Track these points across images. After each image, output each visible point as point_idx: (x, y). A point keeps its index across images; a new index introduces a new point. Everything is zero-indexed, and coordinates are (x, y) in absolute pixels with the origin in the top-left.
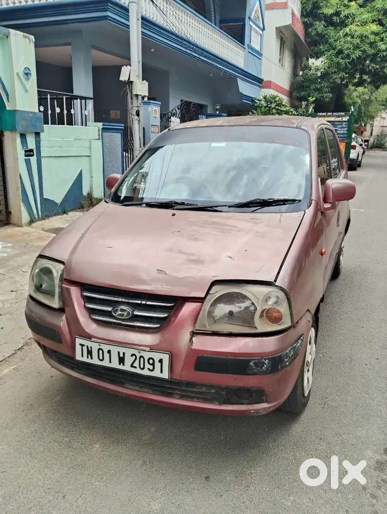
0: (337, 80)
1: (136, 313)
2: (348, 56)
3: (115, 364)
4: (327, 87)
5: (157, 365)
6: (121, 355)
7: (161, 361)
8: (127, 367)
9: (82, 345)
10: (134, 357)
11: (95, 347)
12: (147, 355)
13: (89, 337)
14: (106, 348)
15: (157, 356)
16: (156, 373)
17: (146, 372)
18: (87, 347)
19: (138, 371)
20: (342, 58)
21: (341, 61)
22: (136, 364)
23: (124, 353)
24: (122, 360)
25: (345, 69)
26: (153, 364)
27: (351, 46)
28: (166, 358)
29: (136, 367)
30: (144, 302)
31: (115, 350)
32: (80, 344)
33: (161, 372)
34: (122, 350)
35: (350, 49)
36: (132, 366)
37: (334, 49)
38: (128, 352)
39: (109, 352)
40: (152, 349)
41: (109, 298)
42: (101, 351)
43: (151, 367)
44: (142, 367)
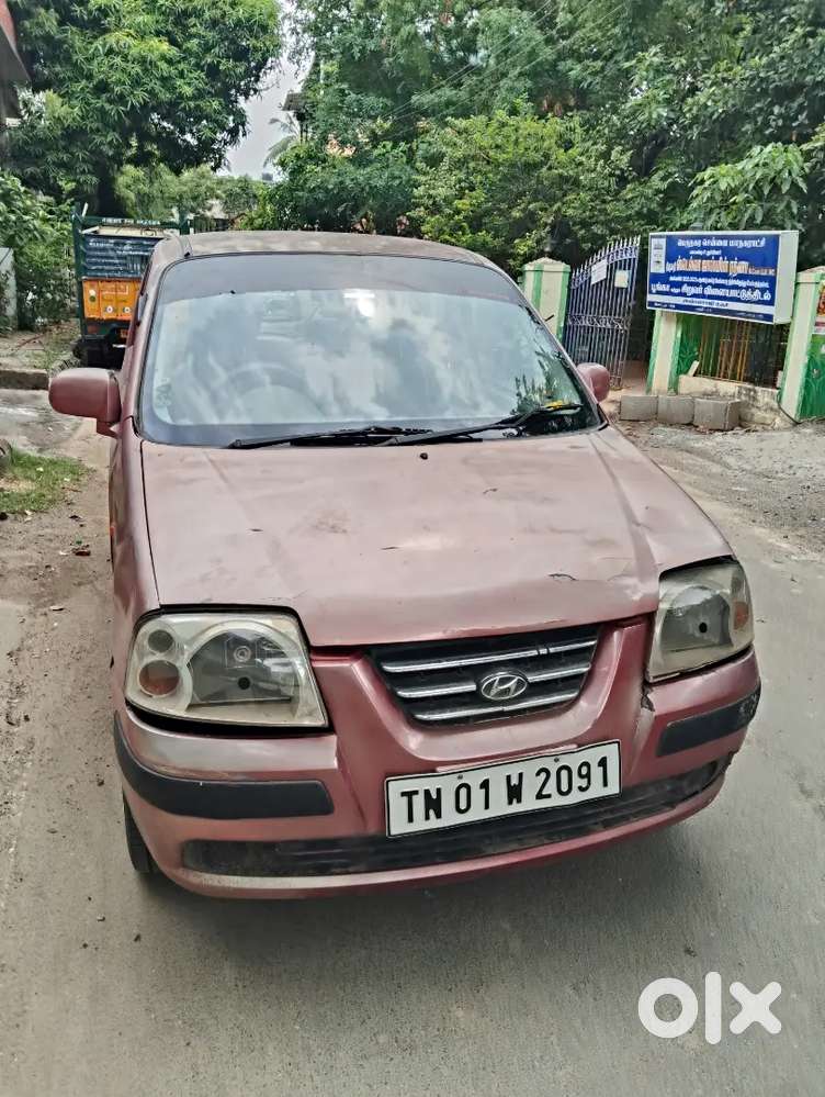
0: (105, 148)
1: (532, 678)
2: (121, 99)
3: (501, 807)
5: (597, 772)
6: (514, 781)
7: (603, 763)
8: (529, 803)
9: (409, 795)
10: (543, 775)
11: (446, 785)
12: (573, 761)
13: (429, 769)
14: (474, 779)
15: (593, 755)
16: (596, 791)
17: (576, 797)
18: (427, 793)
19: (557, 801)
20: (110, 101)
21: (108, 107)
22: (551, 788)
23: (521, 775)
24: (514, 793)
25: (117, 126)
26: (588, 776)
27: (125, 78)
28: (611, 752)
29: (549, 796)
30: (543, 651)
31: (498, 778)
32: (403, 794)
33: (605, 784)
34: (513, 771)
35: (124, 83)
36: (540, 796)
38: (529, 768)
39: (485, 785)
40: (582, 743)
41: (465, 662)
42: (463, 792)
43: (584, 783)
44: (564, 788)
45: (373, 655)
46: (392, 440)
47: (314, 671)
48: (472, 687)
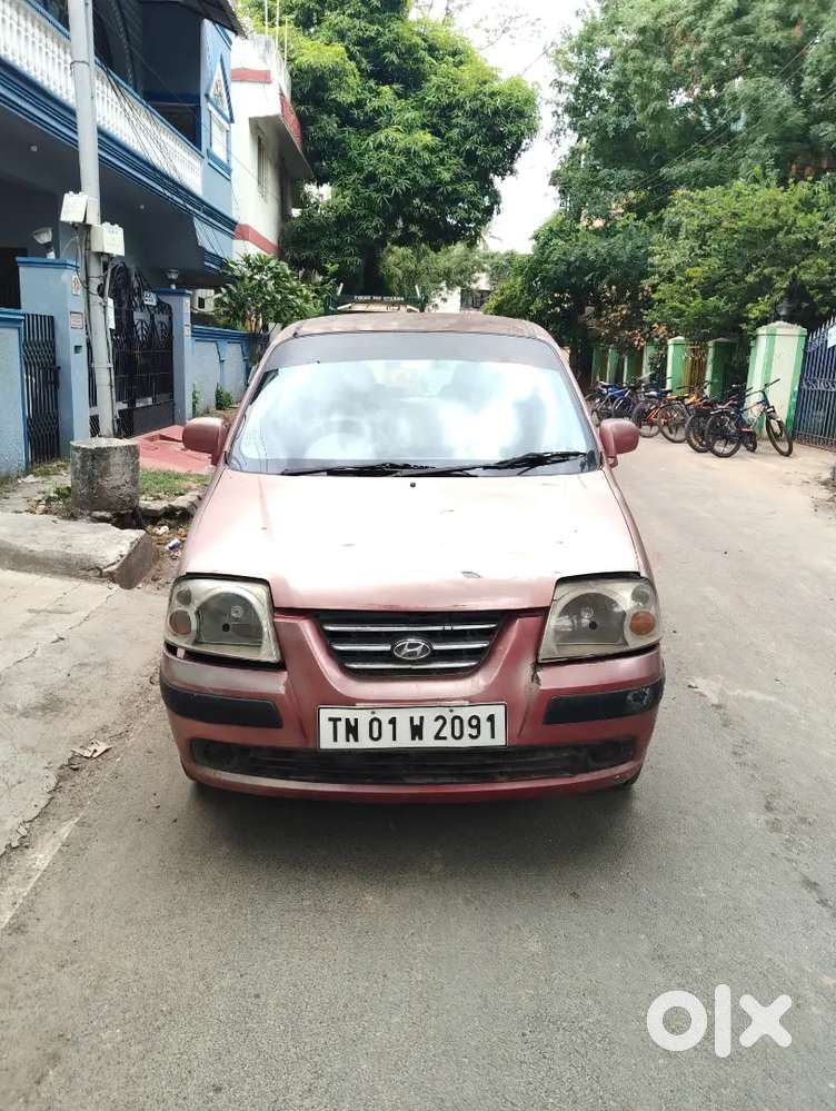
0: (369, 232)
1: (436, 647)
2: (387, 187)
3: (405, 740)
4: (351, 244)
5: (485, 726)
6: (417, 722)
7: (491, 718)
8: (428, 741)
9: (335, 721)
10: (441, 721)
11: (363, 717)
12: (466, 713)
13: (349, 702)
14: (385, 716)
15: (483, 712)
16: (484, 740)
17: (466, 742)
18: (347, 720)
19: (451, 743)
20: (377, 191)
21: (374, 195)
22: (446, 732)
23: (422, 718)
24: (417, 731)
25: (381, 213)
26: (478, 727)
27: (390, 169)
28: (499, 712)
29: (445, 738)
30: (448, 628)
31: (403, 717)
32: (330, 719)
33: (493, 737)
34: (416, 714)
35: (389, 174)
36: (437, 737)
37: (360, 170)
38: (429, 715)
39: (393, 721)
40: (473, 701)
41: (384, 629)
42: (376, 724)
43: (474, 732)
44: (457, 734)
45: (318, 616)
46: (398, 474)
47: (274, 625)
48: (387, 648)
